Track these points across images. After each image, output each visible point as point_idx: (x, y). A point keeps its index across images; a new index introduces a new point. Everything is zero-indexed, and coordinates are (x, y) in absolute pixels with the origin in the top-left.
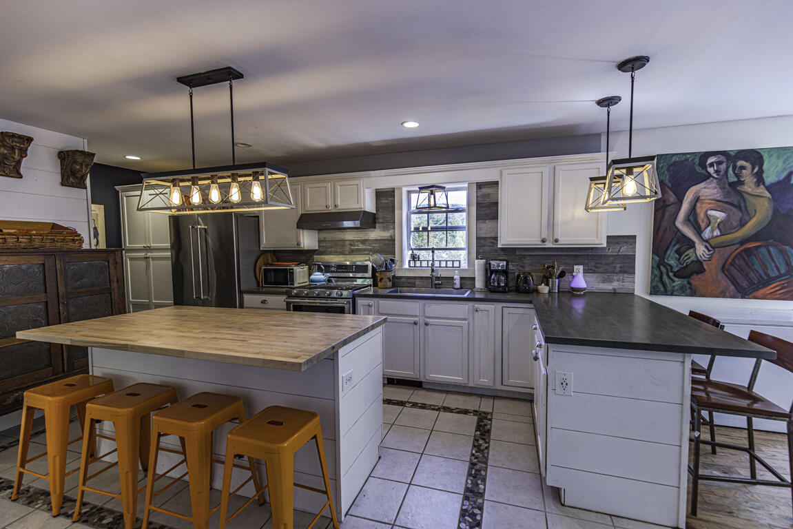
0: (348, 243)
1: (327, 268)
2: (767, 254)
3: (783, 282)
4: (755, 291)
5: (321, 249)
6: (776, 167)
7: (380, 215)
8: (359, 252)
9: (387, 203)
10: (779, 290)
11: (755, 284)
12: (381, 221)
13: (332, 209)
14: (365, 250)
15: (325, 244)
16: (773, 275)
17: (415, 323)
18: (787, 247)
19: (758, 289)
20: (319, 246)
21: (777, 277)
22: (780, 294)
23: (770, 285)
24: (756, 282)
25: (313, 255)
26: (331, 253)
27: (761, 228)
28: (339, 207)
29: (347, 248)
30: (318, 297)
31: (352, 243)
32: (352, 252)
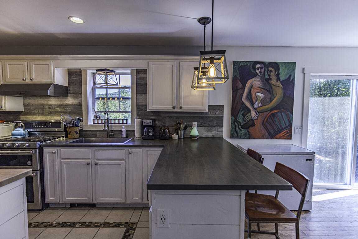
0: (47, 107)
1: (27, 125)
2: (281, 116)
3: (287, 130)
4: (276, 135)
5: (26, 111)
6: (285, 72)
7: (72, 88)
8: (56, 113)
9: (76, 80)
10: (285, 134)
11: (276, 131)
12: (72, 92)
13: (28, 82)
14: (60, 112)
15: (29, 108)
16: (283, 127)
17: (88, 164)
18: (289, 113)
19: (278, 134)
20: (24, 109)
21: (285, 128)
22: (286, 136)
23: (282, 132)
24: (277, 131)
25: (20, 115)
26: (34, 114)
27: (278, 103)
28: (34, 81)
29: (47, 111)
30: (18, 148)
31: (50, 107)
32: (51, 113)
